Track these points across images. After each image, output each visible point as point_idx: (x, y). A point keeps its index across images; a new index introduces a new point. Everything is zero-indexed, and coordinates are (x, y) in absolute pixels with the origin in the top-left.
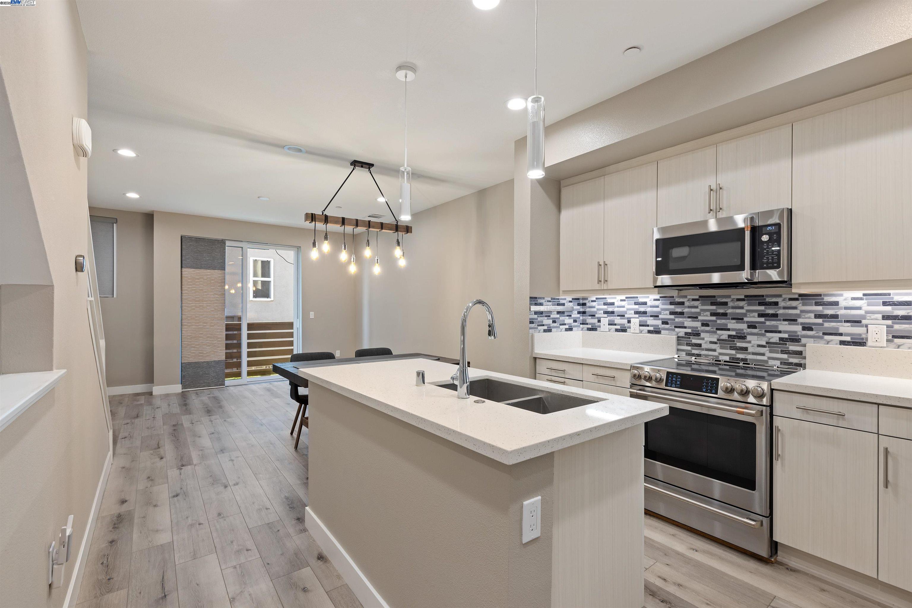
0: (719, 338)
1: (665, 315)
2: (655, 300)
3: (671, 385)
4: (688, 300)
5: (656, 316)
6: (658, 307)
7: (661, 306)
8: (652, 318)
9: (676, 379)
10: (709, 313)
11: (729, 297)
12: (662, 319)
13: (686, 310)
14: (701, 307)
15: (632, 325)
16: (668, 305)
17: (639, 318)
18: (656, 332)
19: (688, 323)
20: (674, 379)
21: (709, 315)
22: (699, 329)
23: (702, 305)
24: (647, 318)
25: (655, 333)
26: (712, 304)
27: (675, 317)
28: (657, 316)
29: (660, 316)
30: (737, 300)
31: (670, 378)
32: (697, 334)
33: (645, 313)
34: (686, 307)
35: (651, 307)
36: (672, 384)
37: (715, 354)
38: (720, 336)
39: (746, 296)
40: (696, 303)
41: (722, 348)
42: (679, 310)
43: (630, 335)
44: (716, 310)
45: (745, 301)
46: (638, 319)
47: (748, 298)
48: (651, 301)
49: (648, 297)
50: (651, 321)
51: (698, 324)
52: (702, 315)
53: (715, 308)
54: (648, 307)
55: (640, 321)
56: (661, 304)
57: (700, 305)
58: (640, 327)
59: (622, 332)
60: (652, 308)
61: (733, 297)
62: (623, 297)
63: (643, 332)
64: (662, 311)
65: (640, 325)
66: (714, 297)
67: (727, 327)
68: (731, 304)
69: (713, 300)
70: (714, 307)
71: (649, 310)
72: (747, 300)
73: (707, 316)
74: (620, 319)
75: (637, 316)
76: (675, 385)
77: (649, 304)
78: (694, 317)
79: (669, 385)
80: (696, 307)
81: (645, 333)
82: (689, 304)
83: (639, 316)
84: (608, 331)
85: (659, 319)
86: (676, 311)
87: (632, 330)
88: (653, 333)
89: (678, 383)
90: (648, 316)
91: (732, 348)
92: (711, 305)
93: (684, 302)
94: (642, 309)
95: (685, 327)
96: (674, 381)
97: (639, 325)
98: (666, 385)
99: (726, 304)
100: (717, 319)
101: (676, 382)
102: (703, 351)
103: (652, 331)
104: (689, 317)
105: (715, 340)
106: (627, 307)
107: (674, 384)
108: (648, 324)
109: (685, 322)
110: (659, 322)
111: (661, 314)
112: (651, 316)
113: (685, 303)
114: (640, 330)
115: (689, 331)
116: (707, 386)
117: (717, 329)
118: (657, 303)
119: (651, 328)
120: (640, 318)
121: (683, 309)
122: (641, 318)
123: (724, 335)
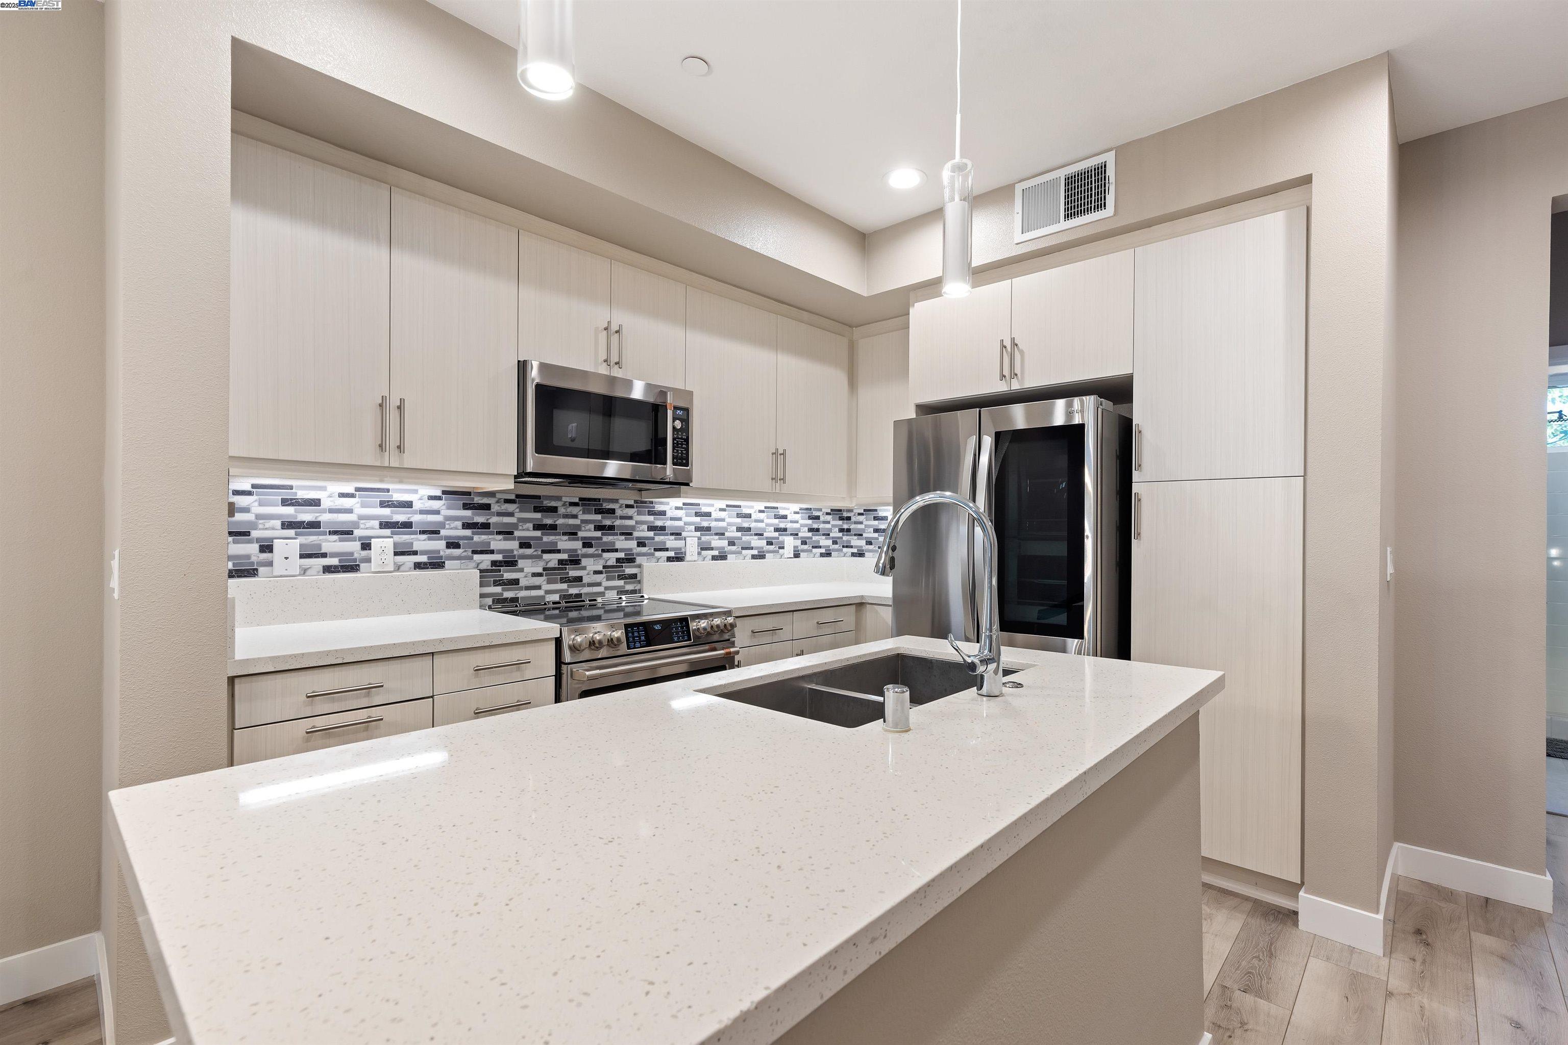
0: (546, 566)
1: (455, 531)
2: (432, 498)
3: (634, 645)
4: (497, 502)
5: (433, 532)
6: (437, 512)
7: (446, 512)
8: (425, 536)
9: (639, 634)
10: (530, 526)
11: (558, 498)
12: (446, 538)
13: (494, 520)
14: (518, 515)
15: (374, 553)
16: (460, 509)
17: (392, 537)
18: (434, 565)
19: (498, 543)
20: (636, 634)
21: (532, 529)
22: (515, 553)
23: (521, 511)
24: (413, 536)
25: (431, 568)
26: (537, 509)
27: (473, 533)
28: (437, 532)
29: (443, 532)
30: (570, 505)
31: (630, 635)
32: (510, 563)
33: (408, 525)
34: (493, 514)
35: (422, 512)
36: (635, 643)
37: (540, 593)
38: (547, 563)
39: (581, 499)
40: (511, 507)
41: (549, 582)
42: (480, 519)
43: (369, 577)
44: (541, 520)
45: (579, 506)
46: (392, 539)
47: (585, 502)
48: (422, 501)
49: (416, 491)
50: (421, 543)
51: (513, 545)
52: (520, 528)
53: (540, 517)
54: (415, 513)
55: (395, 545)
56: (444, 507)
57: (518, 510)
58: (396, 557)
59: (344, 572)
60: (425, 516)
61: (564, 499)
62: (349, 488)
63: (402, 568)
64: (447, 522)
65: (396, 554)
66: (539, 497)
67: (557, 546)
68: (562, 510)
69: (536, 502)
70: (538, 515)
71: (416, 518)
72: (583, 505)
73: (528, 530)
74: (340, 541)
75: (387, 532)
76: (640, 642)
77: (417, 505)
78: (507, 533)
79: (632, 645)
80: (511, 514)
81: (408, 570)
82: (499, 508)
83: (392, 533)
84: (300, 575)
85: (440, 539)
86: (475, 521)
87: (374, 566)
88: (428, 568)
89: (643, 638)
90: (415, 533)
91: (563, 580)
92: (535, 512)
93: (490, 505)
94: (400, 516)
95: (492, 552)
96: (637, 637)
97: (394, 552)
98: (629, 648)
99: (554, 510)
100: (542, 534)
101: (639, 637)
102: (522, 592)
103: (425, 564)
104: (499, 533)
105: (540, 570)
106: (360, 511)
107: (637, 642)
108: (415, 549)
109: (492, 542)
110: (440, 545)
111: (444, 528)
112: (423, 532)
113: (492, 507)
114: (395, 563)
115: (499, 557)
116: (677, 633)
117: (544, 552)
118: (436, 505)
119: (423, 559)
120: (395, 536)
121: (489, 517)
122: (397, 538)
123: (553, 560)
